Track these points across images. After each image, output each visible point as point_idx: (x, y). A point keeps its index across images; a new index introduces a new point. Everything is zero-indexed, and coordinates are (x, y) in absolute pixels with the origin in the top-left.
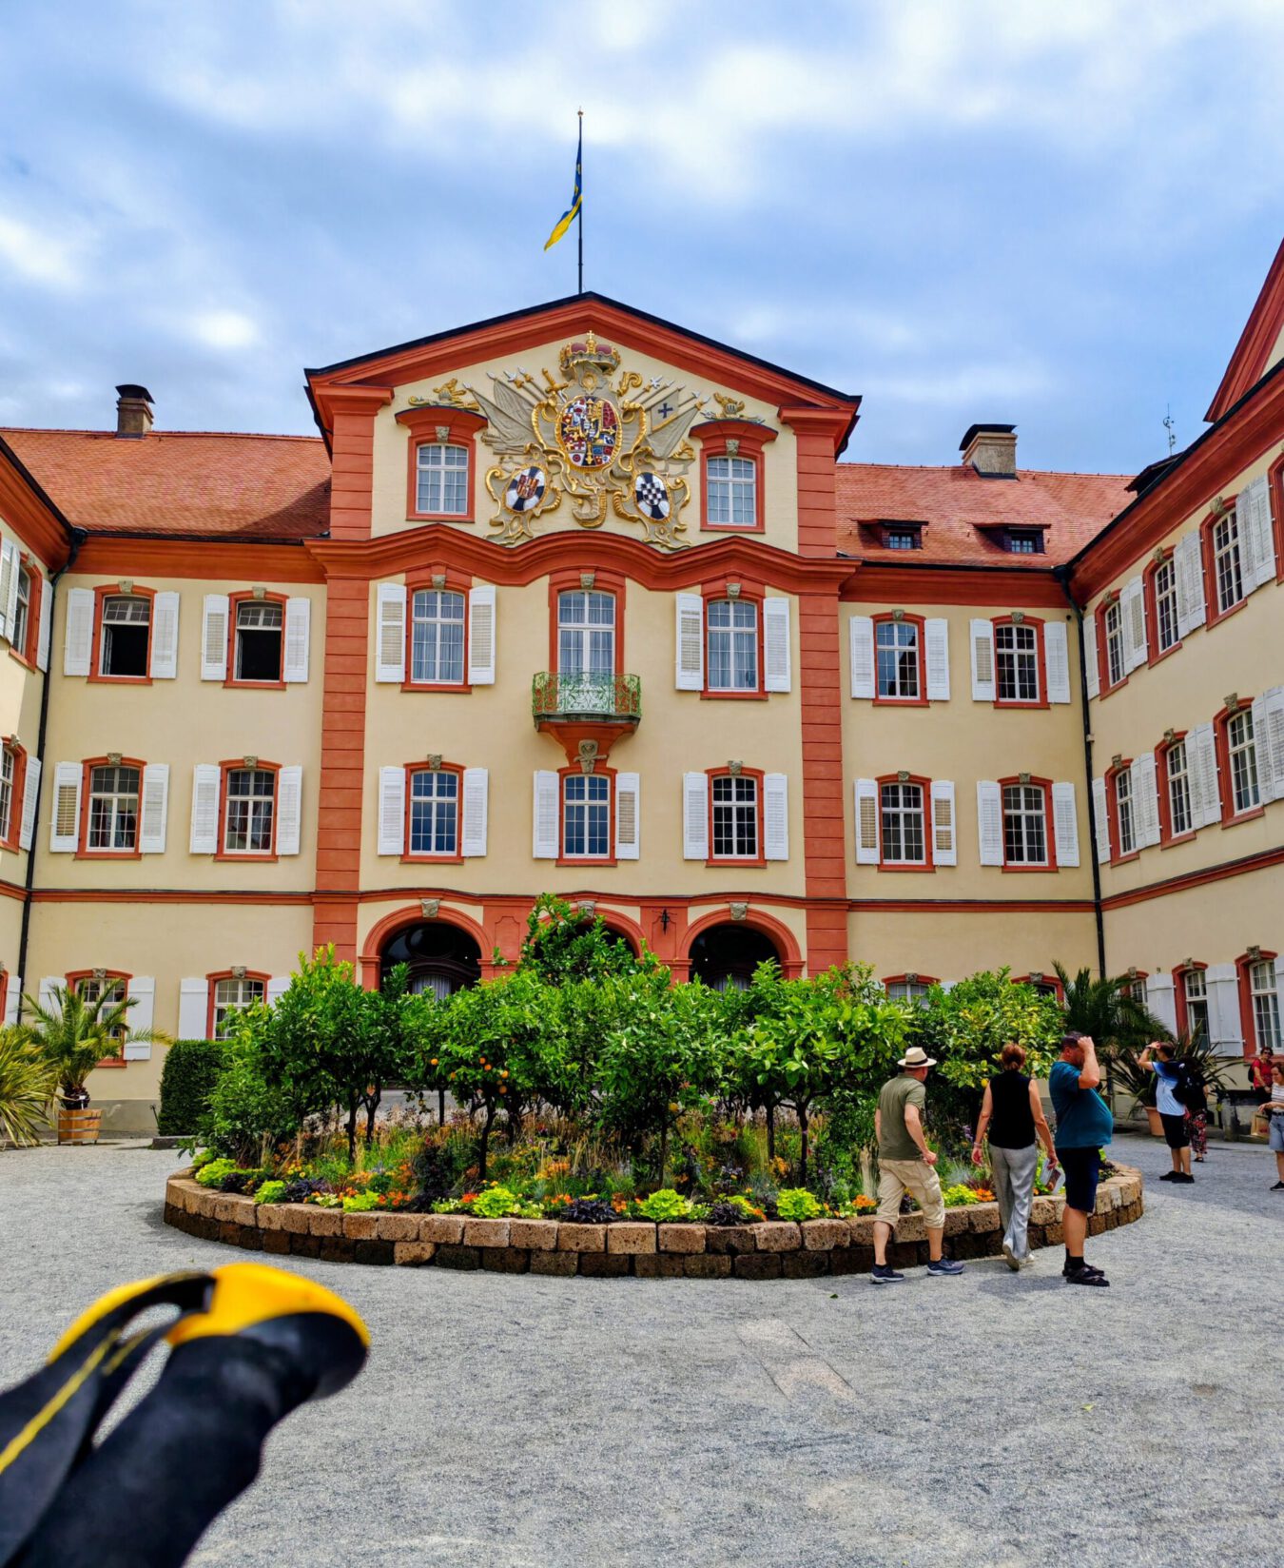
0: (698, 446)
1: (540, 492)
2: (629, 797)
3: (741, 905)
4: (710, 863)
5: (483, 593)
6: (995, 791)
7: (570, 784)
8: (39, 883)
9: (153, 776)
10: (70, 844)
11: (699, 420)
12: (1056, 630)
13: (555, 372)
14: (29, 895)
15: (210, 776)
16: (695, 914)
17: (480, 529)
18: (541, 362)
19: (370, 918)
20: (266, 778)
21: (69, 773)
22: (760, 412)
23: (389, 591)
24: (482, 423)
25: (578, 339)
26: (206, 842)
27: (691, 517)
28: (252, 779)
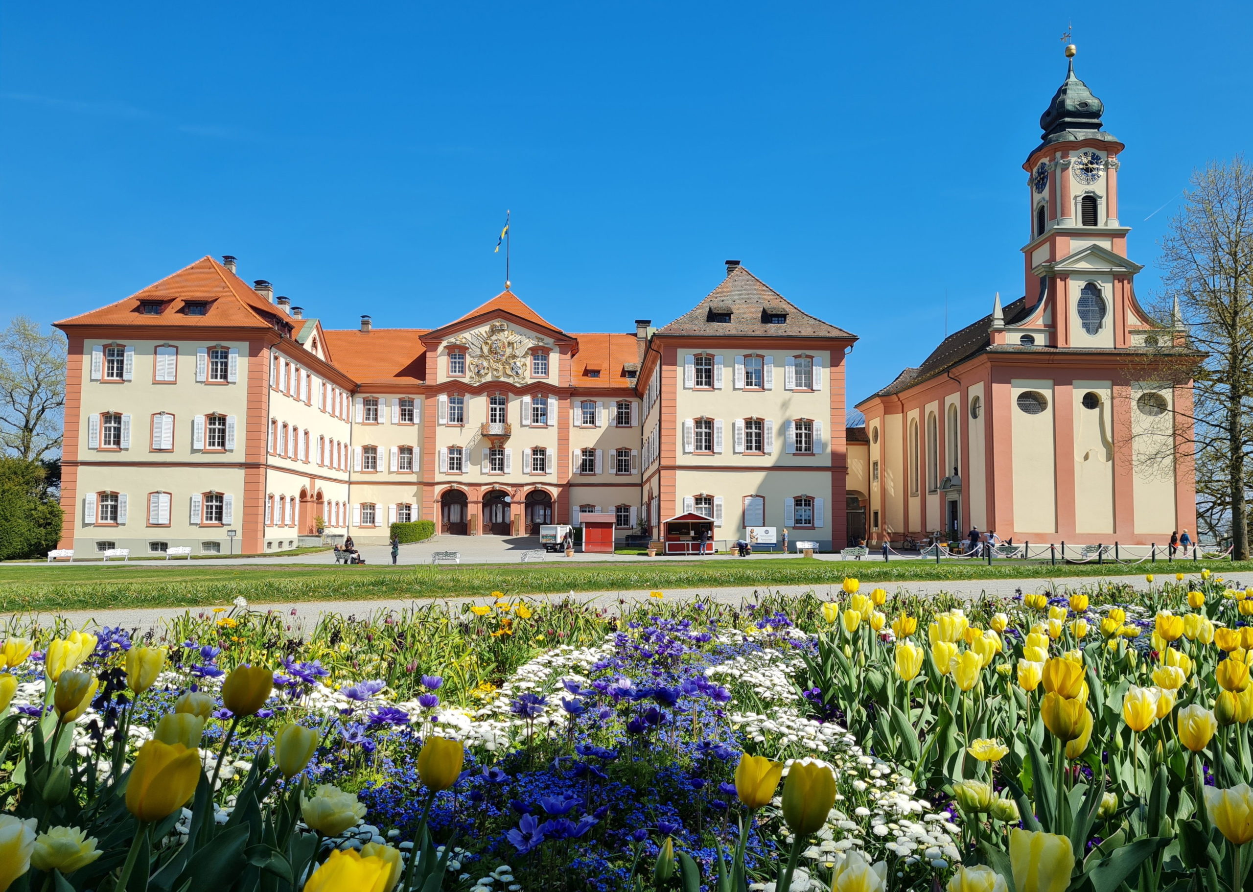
0: (530, 353)
1: (484, 369)
2: (509, 456)
3: (538, 486)
4: (532, 474)
5: (468, 398)
6: (614, 453)
7: (492, 452)
8: (352, 479)
9: (379, 450)
10: (360, 469)
11: (531, 346)
12: (635, 405)
13: (488, 332)
14: (350, 483)
15: (395, 450)
16: (526, 488)
17: (466, 380)
18: (484, 329)
19: (438, 490)
20: (410, 450)
21: (359, 450)
22: (549, 341)
23: (443, 398)
24: (467, 348)
25: (495, 322)
26: (394, 468)
27: (527, 374)
28: (406, 450)
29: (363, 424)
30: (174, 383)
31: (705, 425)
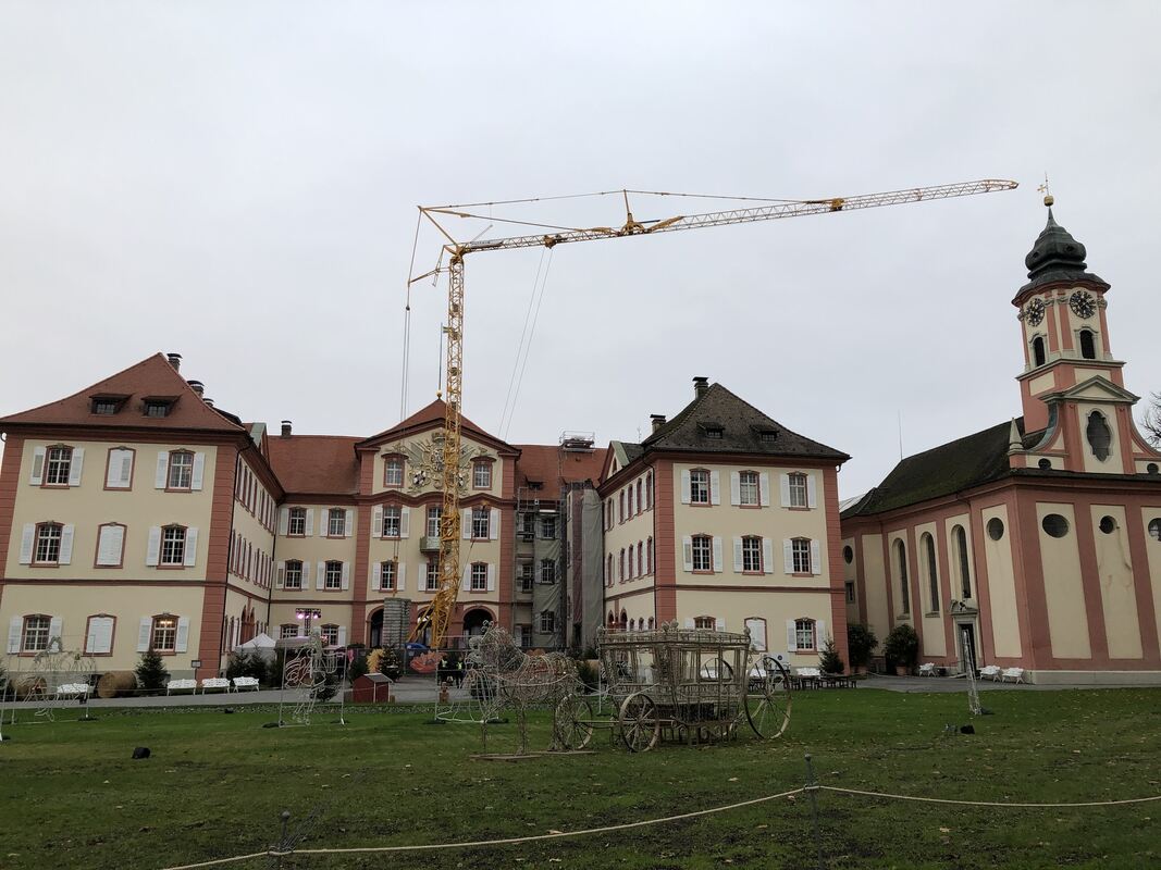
0: (473, 463)
1: (424, 479)
3: (479, 605)
4: (471, 592)
5: (406, 510)
7: (430, 568)
8: (272, 598)
9: (305, 566)
10: (282, 586)
11: (474, 456)
13: (430, 440)
14: (270, 602)
15: (322, 565)
16: (466, 607)
17: (405, 491)
18: (424, 438)
19: (369, 609)
20: (339, 566)
21: (281, 565)
22: (492, 453)
23: (378, 509)
24: (407, 457)
25: (436, 430)
26: (320, 586)
27: (469, 485)
28: (334, 566)
29: (288, 536)
30: (129, 490)
31: (702, 541)
